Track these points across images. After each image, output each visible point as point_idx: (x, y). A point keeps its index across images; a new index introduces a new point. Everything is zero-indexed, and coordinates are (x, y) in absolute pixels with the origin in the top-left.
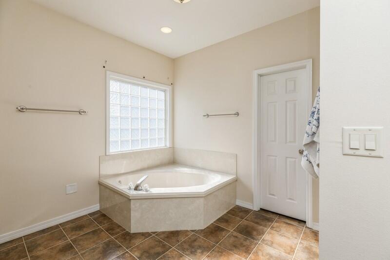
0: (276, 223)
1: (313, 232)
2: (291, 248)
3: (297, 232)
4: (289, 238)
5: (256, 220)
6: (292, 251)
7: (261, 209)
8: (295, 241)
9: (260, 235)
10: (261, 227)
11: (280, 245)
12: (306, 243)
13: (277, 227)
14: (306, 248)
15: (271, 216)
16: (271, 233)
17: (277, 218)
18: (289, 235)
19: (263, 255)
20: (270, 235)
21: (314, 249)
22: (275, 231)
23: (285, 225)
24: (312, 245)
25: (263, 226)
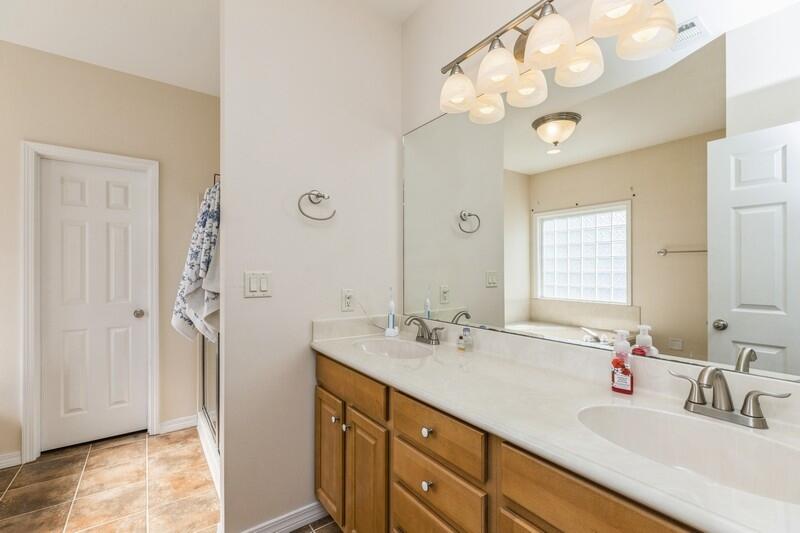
0: (92, 458)
1: (162, 437)
2: (138, 472)
3: (138, 449)
4: (128, 464)
5: (43, 476)
6: (141, 474)
7: (42, 453)
8: (141, 461)
9: (68, 490)
10: (63, 479)
11: (117, 480)
12: (157, 455)
13: (98, 461)
14: (161, 459)
15: (75, 452)
16: (90, 476)
17: (90, 451)
18: (128, 459)
19: (92, 509)
20: (92, 479)
21: (172, 455)
22: (97, 467)
23: (111, 452)
24: (167, 451)
25: (67, 475)
